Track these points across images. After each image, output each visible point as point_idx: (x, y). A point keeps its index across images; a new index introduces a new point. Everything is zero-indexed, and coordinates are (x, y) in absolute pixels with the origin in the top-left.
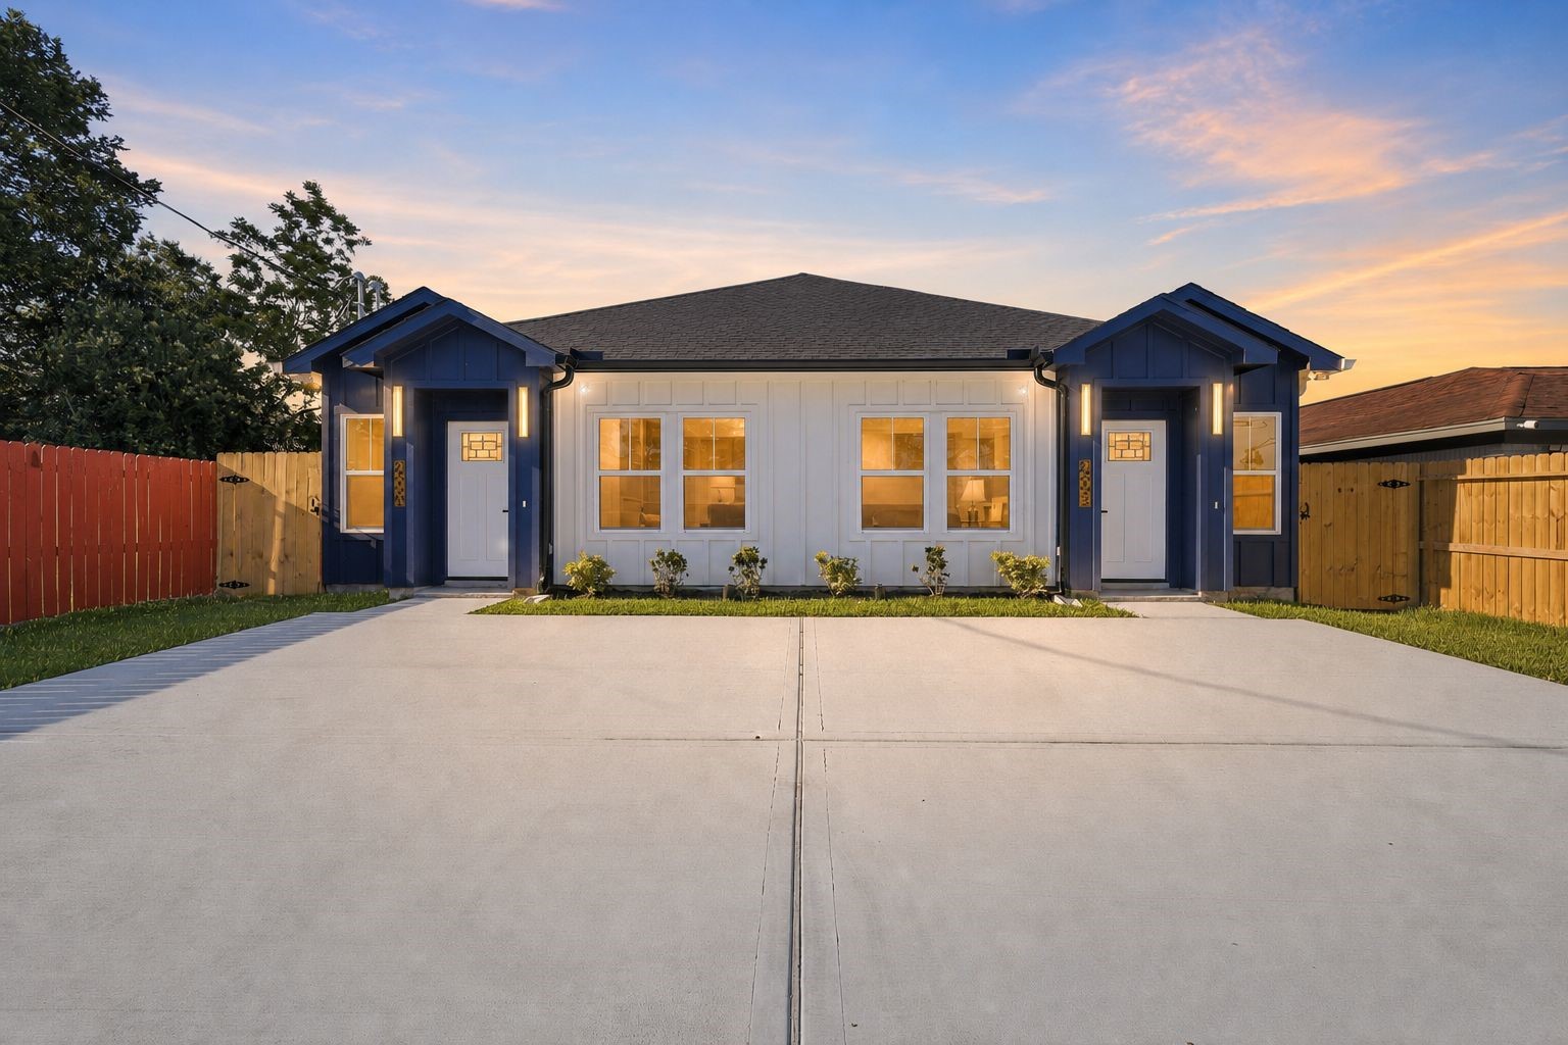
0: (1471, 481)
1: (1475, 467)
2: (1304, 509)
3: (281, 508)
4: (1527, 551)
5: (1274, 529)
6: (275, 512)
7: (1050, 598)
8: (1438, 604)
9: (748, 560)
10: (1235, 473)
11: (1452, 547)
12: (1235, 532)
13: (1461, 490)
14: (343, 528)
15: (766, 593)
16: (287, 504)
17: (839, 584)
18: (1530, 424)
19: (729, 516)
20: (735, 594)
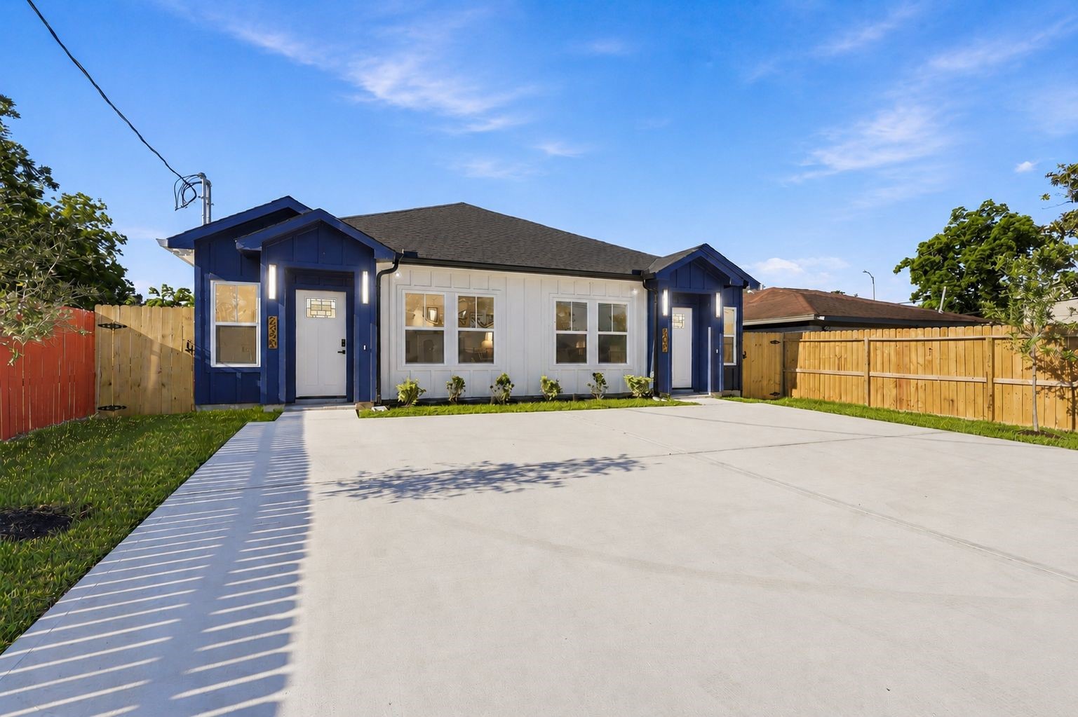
0: (805, 342)
1: (807, 335)
2: (744, 354)
3: (156, 348)
4: (827, 371)
5: (733, 362)
6: (152, 352)
7: (651, 397)
8: (791, 396)
9: (504, 382)
10: (725, 336)
11: (798, 370)
12: (725, 364)
13: (801, 345)
14: (214, 364)
15: (514, 400)
16: (162, 346)
17: (554, 393)
18: (822, 318)
19: (486, 356)
20: (497, 402)
